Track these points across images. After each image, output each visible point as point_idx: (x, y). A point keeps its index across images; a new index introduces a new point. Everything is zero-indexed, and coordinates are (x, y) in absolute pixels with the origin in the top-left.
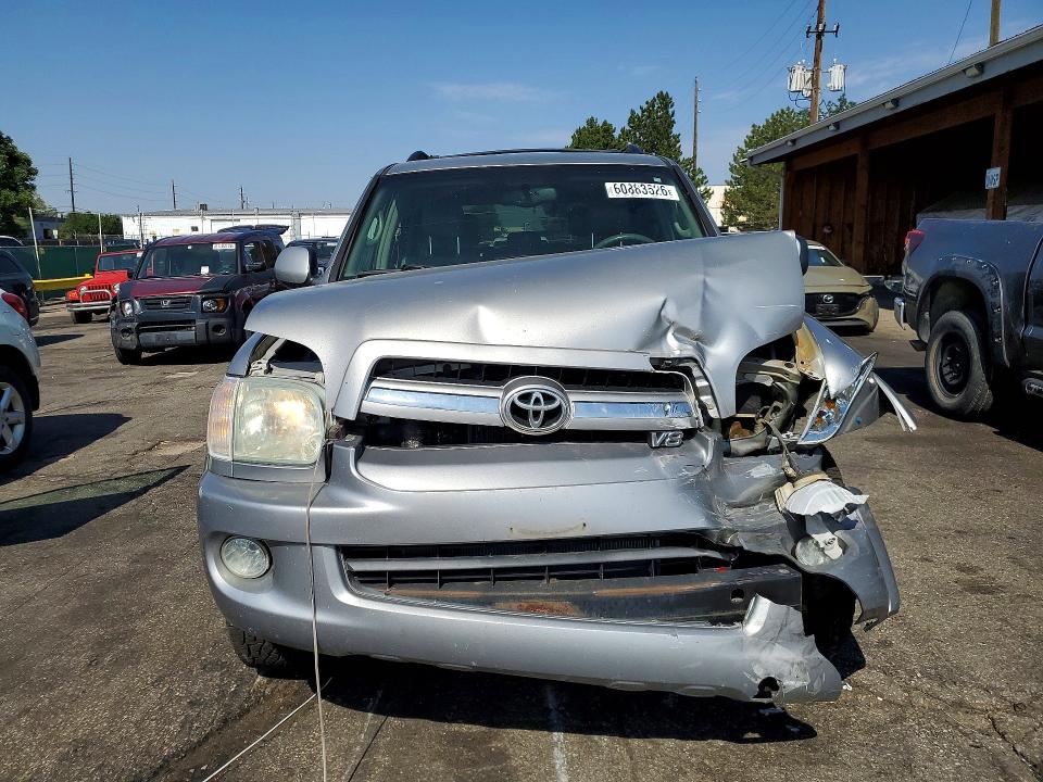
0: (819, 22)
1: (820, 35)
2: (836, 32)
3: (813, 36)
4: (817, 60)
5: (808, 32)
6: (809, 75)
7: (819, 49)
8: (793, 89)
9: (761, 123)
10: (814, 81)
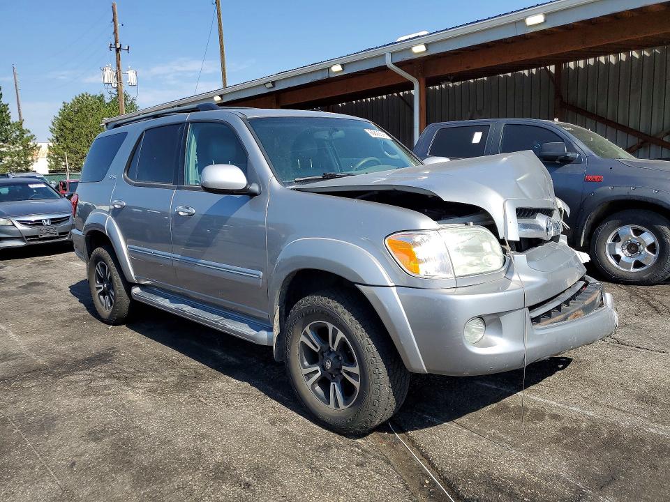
0: (116, 42)
1: (118, 50)
2: (128, 50)
3: (114, 50)
4: (118, 66)
5: (110, 47)
6: (115, 74)
7: (118, 59)
8: (106, 81)
9: (69, 101)
10: (118, 78)
